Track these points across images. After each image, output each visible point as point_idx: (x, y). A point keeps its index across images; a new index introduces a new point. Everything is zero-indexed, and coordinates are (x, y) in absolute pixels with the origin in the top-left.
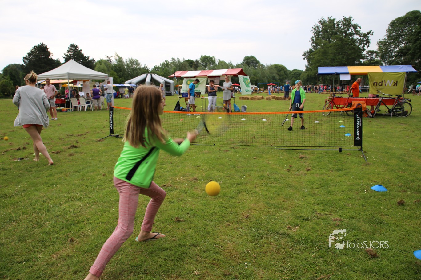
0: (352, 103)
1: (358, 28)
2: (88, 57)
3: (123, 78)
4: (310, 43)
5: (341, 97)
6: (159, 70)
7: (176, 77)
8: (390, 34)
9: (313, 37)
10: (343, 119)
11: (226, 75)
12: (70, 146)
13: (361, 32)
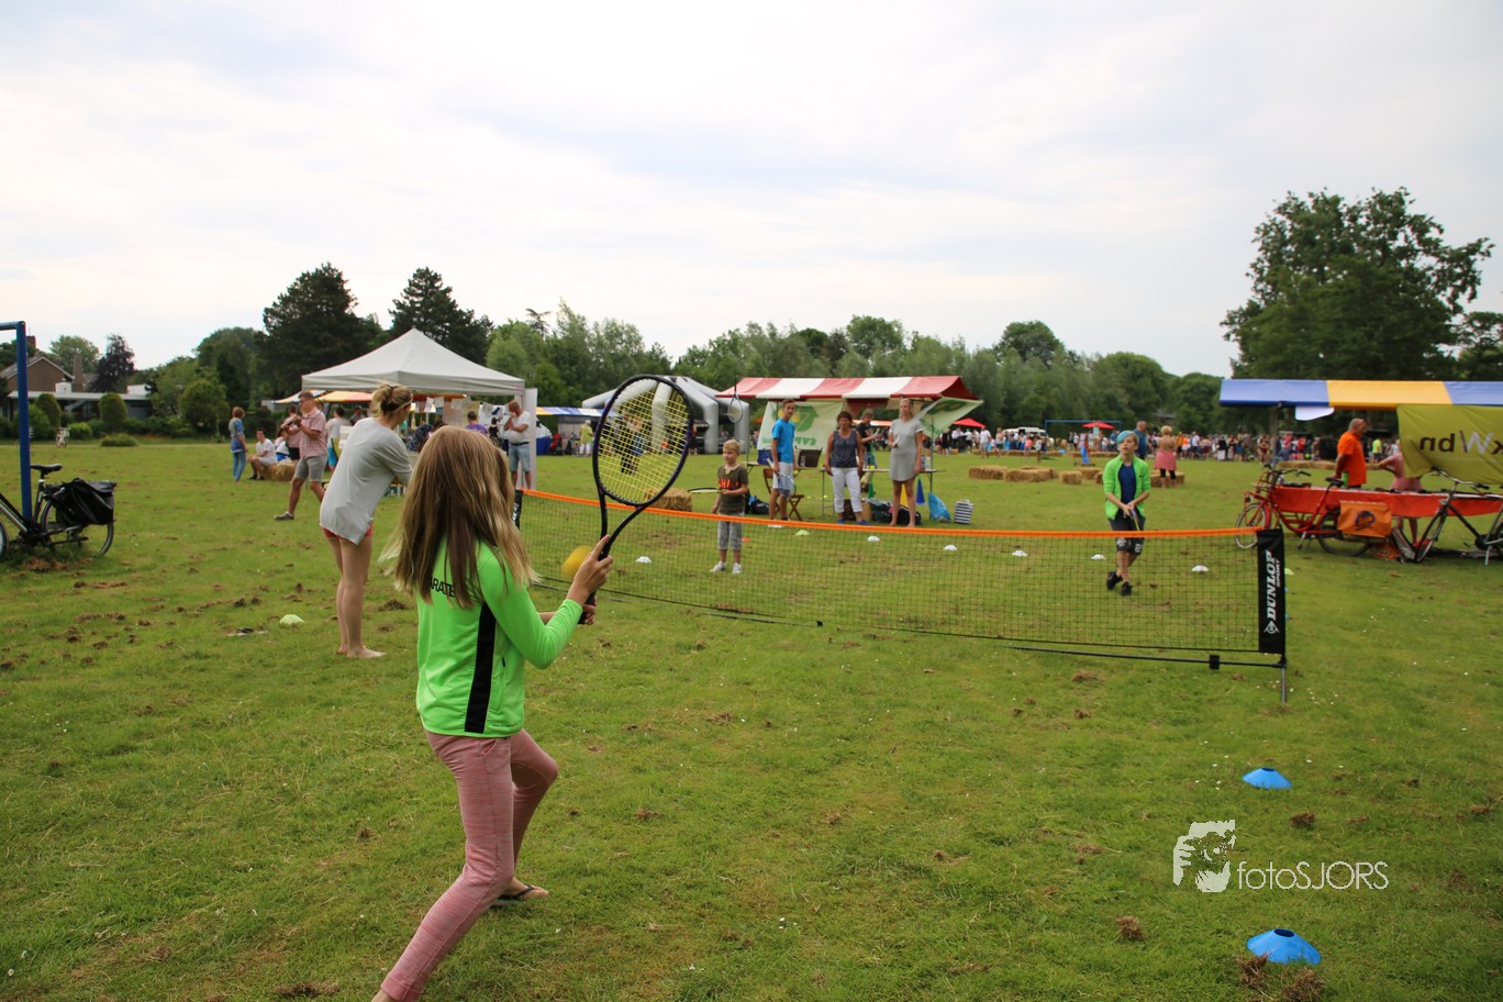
1: (1433, 229)
2: (471, 313)
3: (580, 386)
4: (1251, 282)
5: (1305, 485)
6: (702, 364)
7: (745, 396)
9: (1261, 261)
11: (904, 396)
12: (384, 602)
13: (1443, 244)
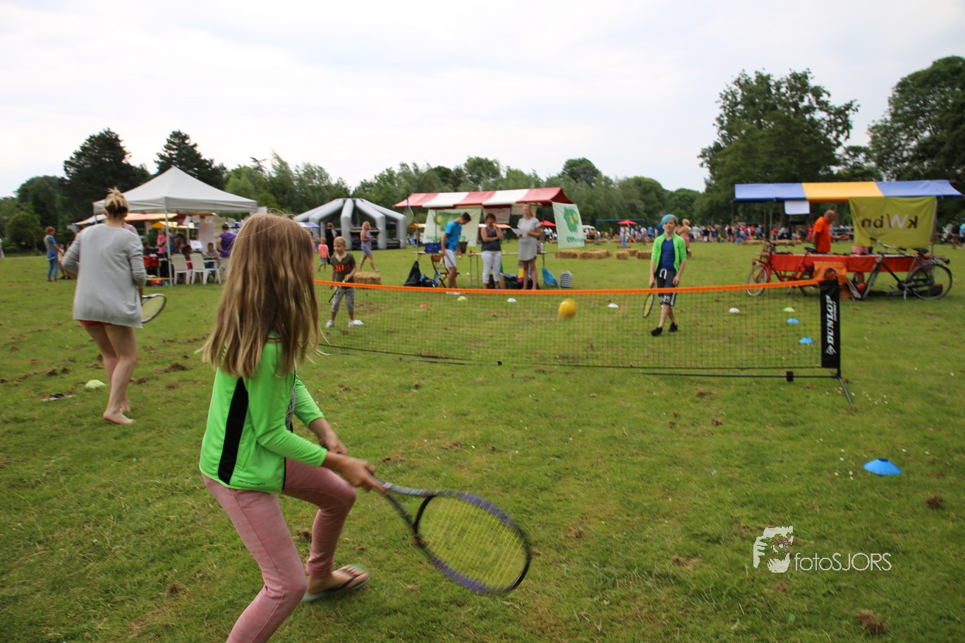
0: (812, 267)
1: (824, 95)
2: (212, 162)
3: (290, 208)
4: (716, 129)
5: (789, 253)
6: (370, 191)
7: (412, 207)
8: (896, 109)
9: (721, 116)
10: (796, 304)
11: (526, 202)
12: (169, 365)
13: (830, 104)
